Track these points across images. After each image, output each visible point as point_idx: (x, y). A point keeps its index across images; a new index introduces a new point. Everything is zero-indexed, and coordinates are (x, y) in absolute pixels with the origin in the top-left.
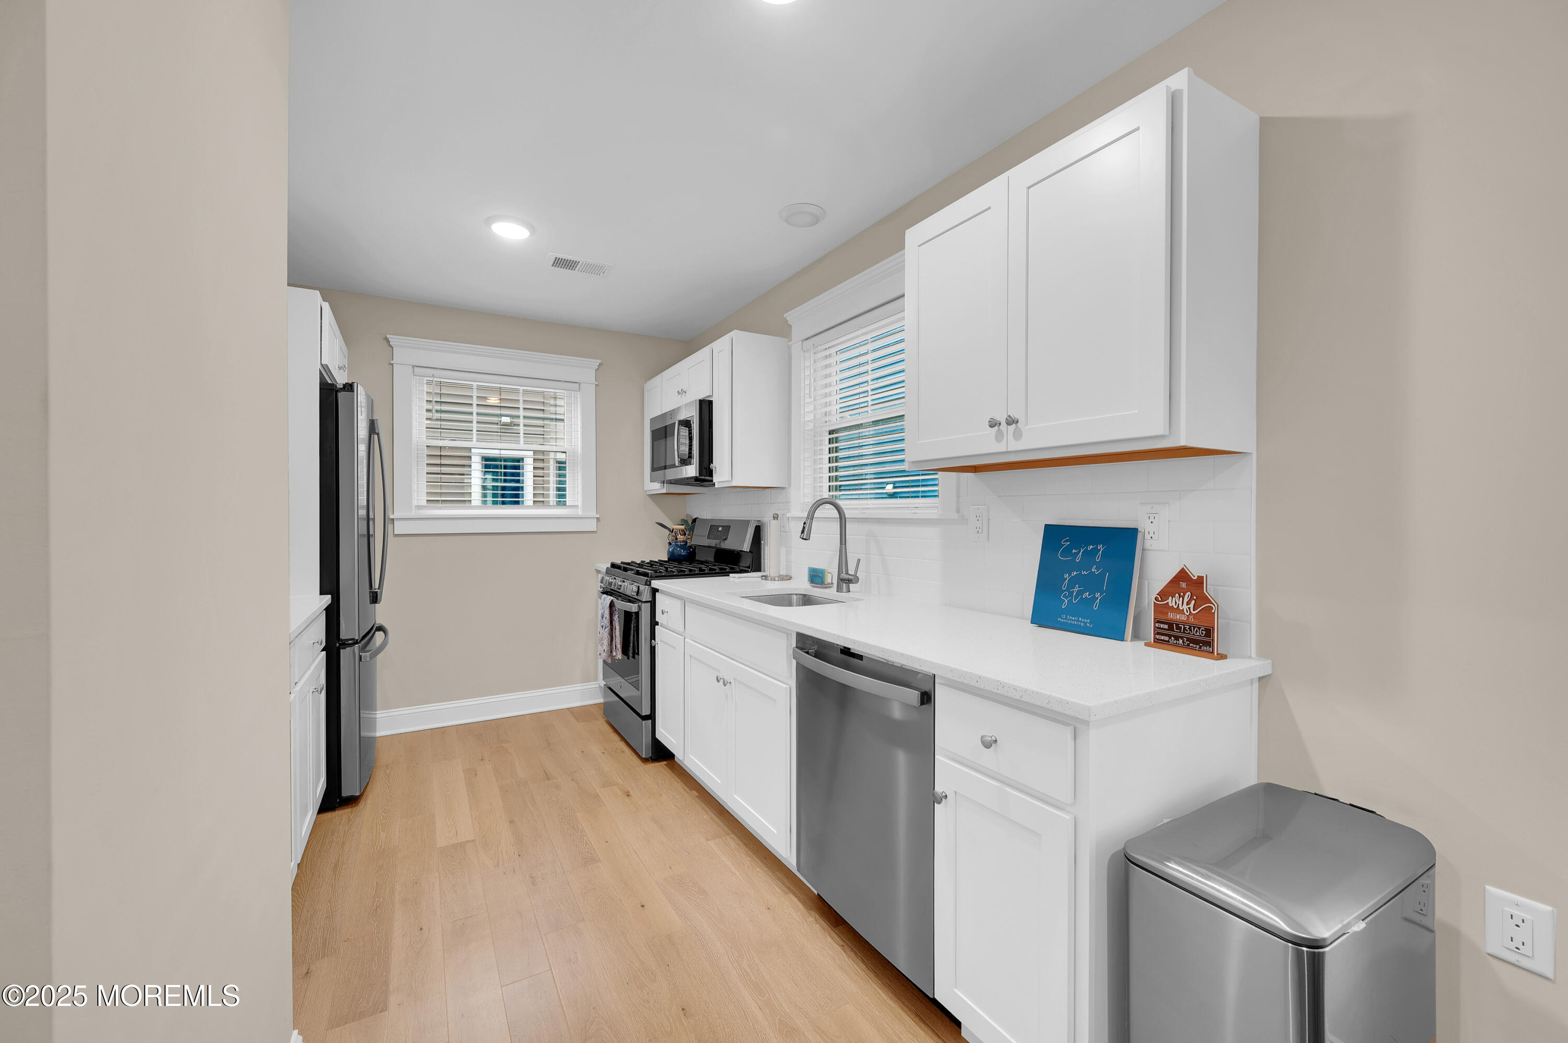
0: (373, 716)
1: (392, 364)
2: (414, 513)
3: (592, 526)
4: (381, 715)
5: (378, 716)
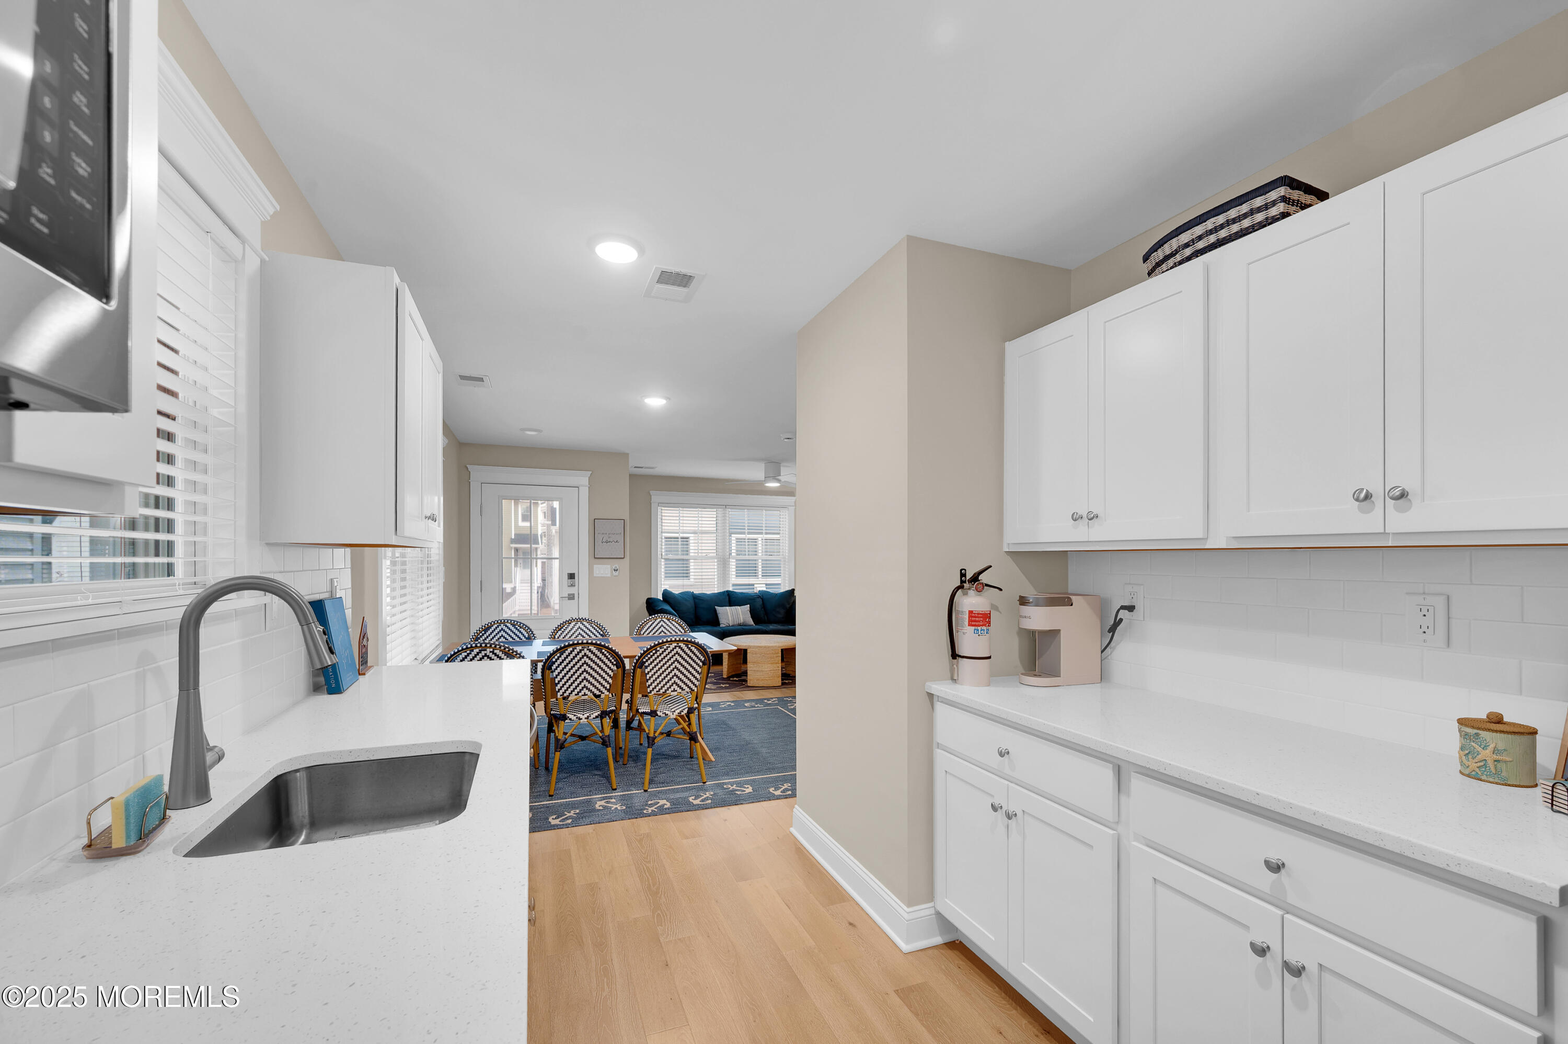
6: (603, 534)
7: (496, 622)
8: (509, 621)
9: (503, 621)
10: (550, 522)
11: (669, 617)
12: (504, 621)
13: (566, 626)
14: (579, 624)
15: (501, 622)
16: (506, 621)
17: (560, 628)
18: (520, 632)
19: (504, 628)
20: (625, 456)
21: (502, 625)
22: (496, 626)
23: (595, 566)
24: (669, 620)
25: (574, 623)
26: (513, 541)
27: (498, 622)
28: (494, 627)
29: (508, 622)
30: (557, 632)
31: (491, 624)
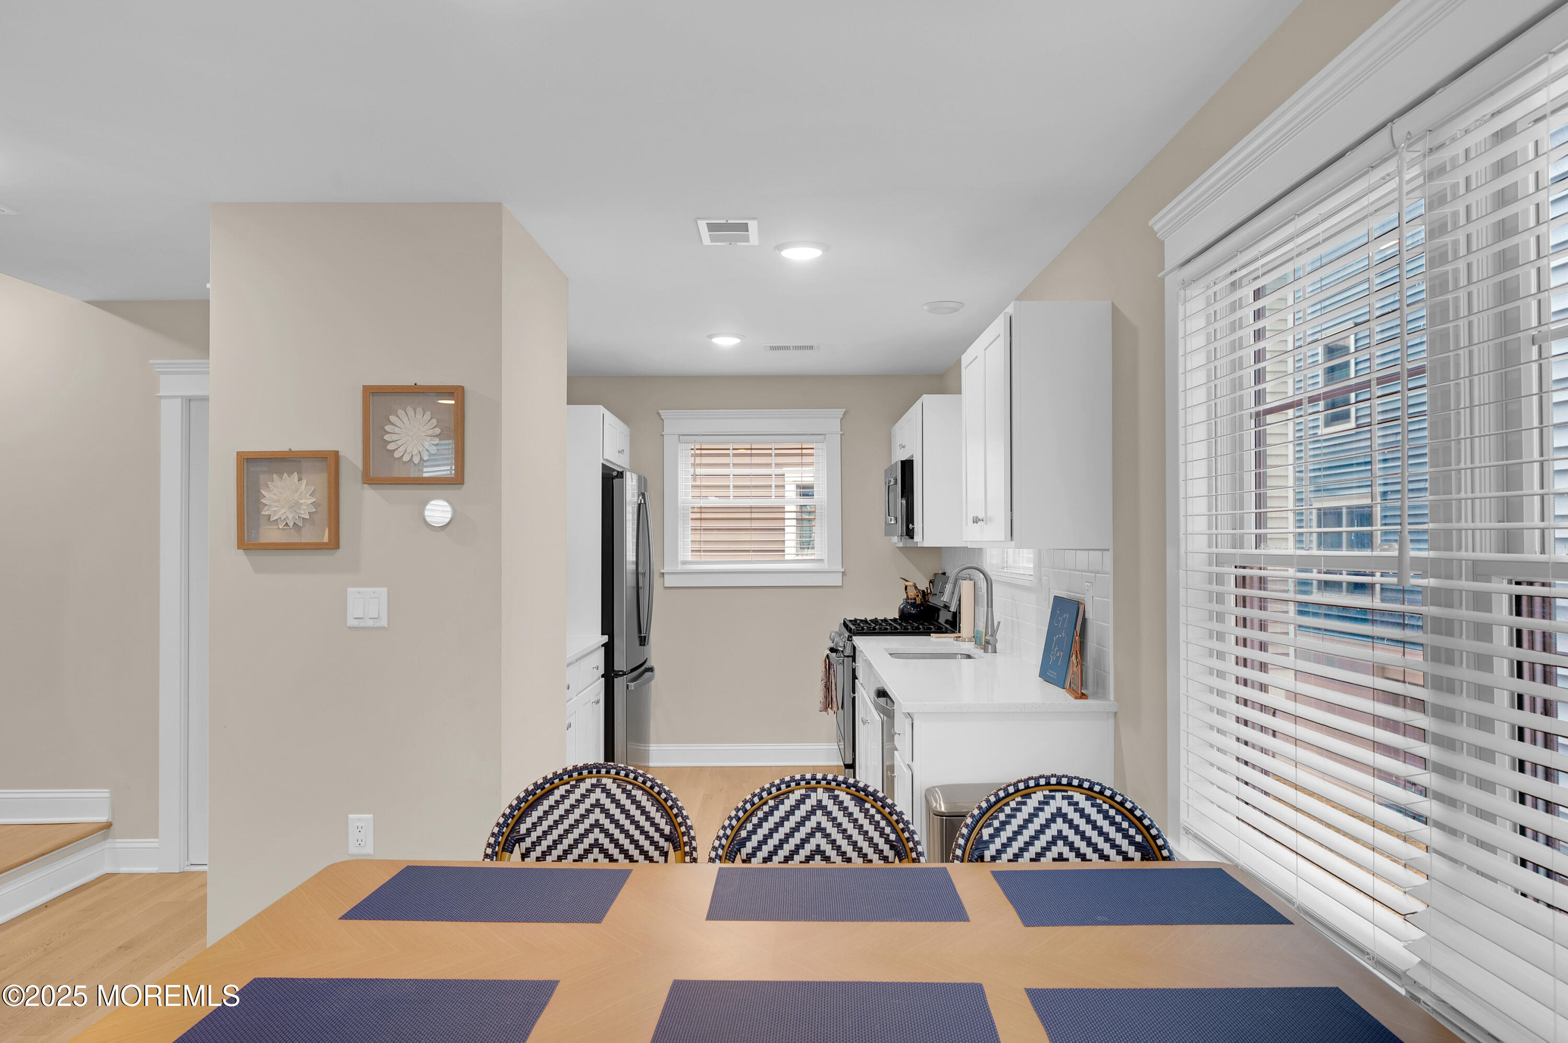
0: (647, 748)
1: (663, 435)
2: (680, 568)
3: (837, 580)
4: (653, 748)
5: (651, 748)
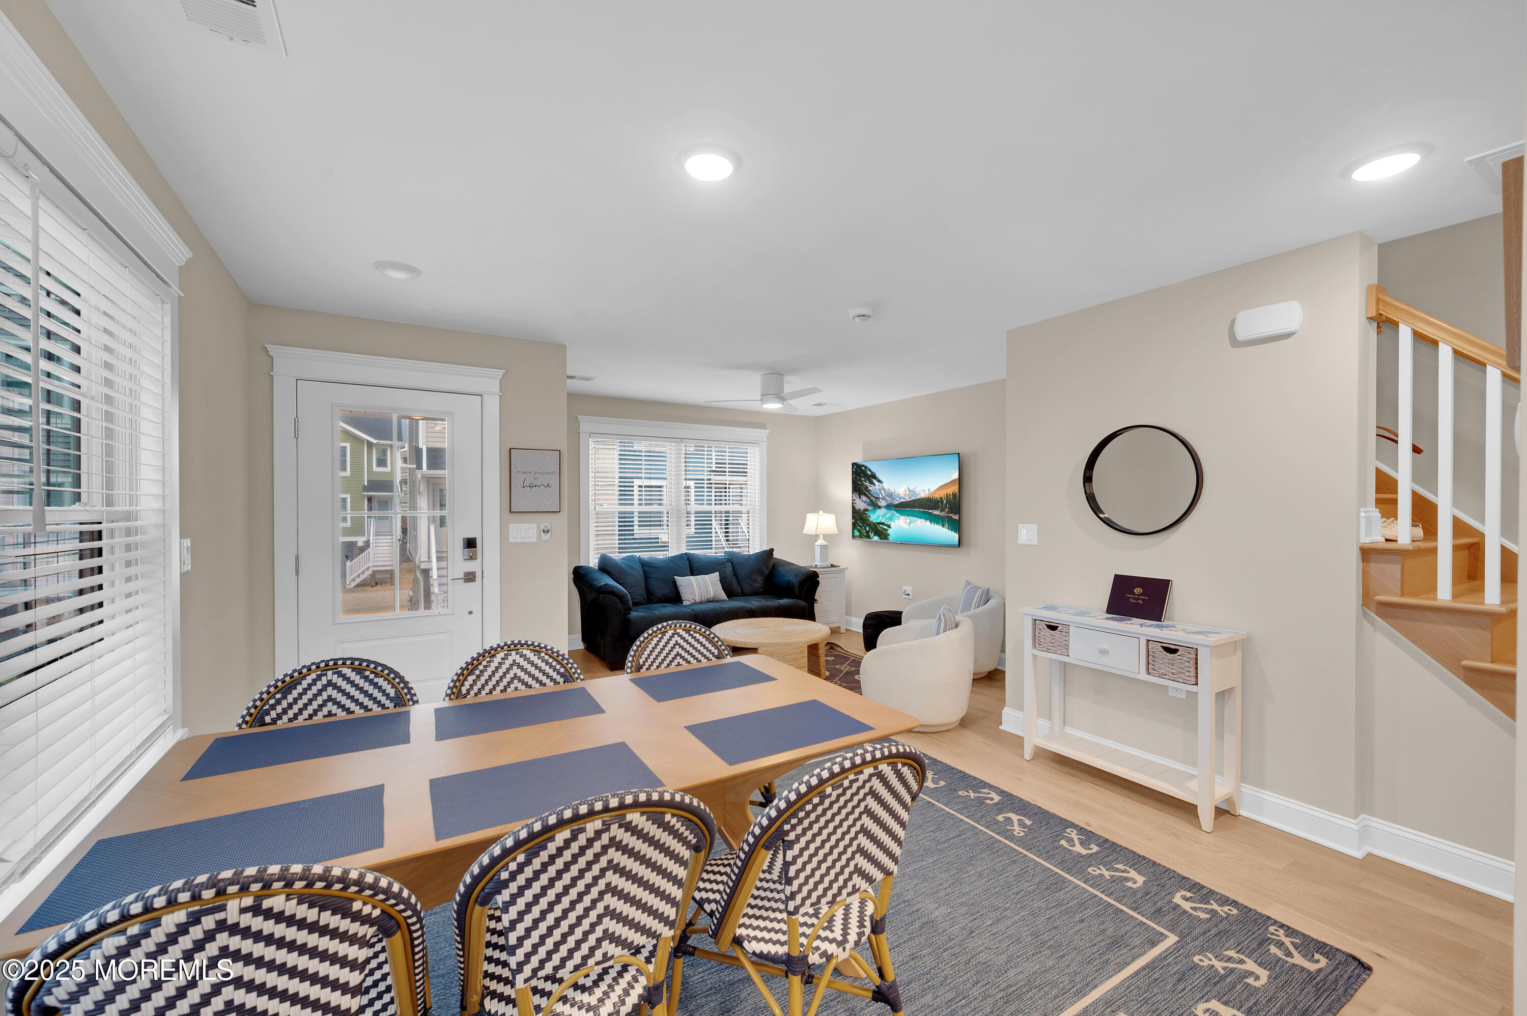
6: (524, 473)
7: (313, 667)
8: (348, 662)
9: (331, 663)
10: (415, 466)
11: (688, 625)
12: (335, 664)
13: (484, 663)
14: (514, 656)
15: (327, 665)
16: (340, 662)
17: (471, 668)
18: (376, 685)
19: (335, 679)
20: (558, 349)
21: (330, 673)
22: (313, 676)
23: (511, 526)
24: (688, 631)
25: (502, 655)
26: (366, 489)
27: (318, 667)
28: (309, 679)
29: (344, 664)
30: (465, 680)
31: (300, 673)
